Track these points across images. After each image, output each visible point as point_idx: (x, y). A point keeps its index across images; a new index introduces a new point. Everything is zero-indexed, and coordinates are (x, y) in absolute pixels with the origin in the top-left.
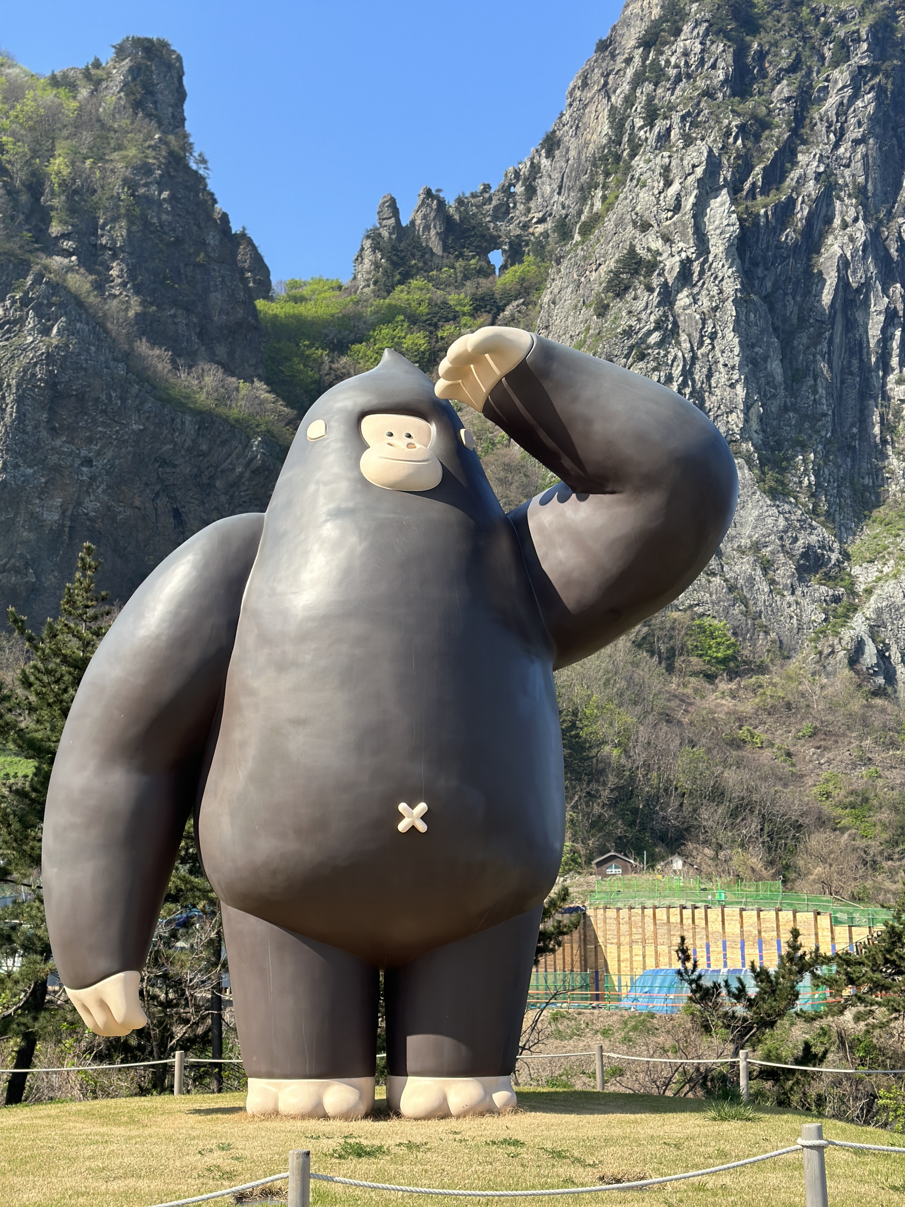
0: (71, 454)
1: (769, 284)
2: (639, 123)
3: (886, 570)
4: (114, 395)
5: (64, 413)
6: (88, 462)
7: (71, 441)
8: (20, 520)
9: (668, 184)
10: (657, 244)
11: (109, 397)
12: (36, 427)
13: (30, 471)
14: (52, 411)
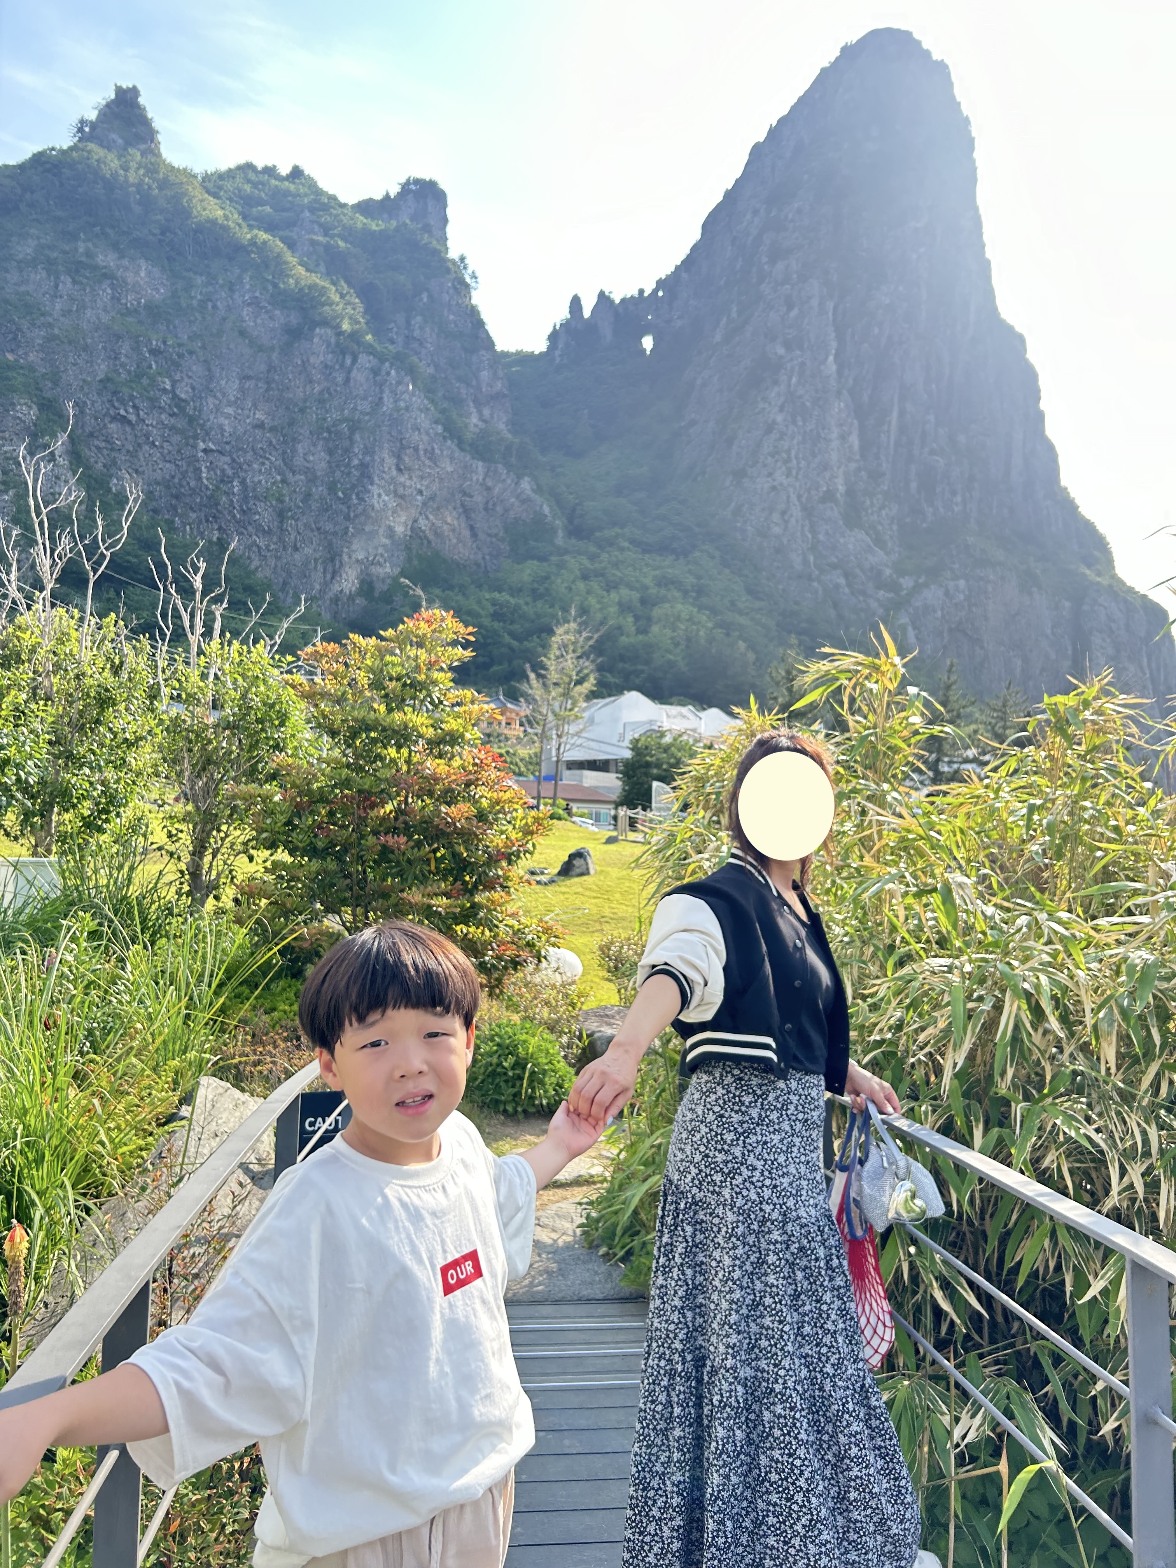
0: (411, 487)
1: (851, 381)
2: (764, 259)
3: (921, 581)
4: (436, 446)
5: (407, 459)
6: (420, 492)
7: (411, 478)
8: (381, 531)
9: (790, 308)
10: (781, 351)
11: (433, 449)
12: (390, 469)
13: (386, 498)
14: (399, 457)
